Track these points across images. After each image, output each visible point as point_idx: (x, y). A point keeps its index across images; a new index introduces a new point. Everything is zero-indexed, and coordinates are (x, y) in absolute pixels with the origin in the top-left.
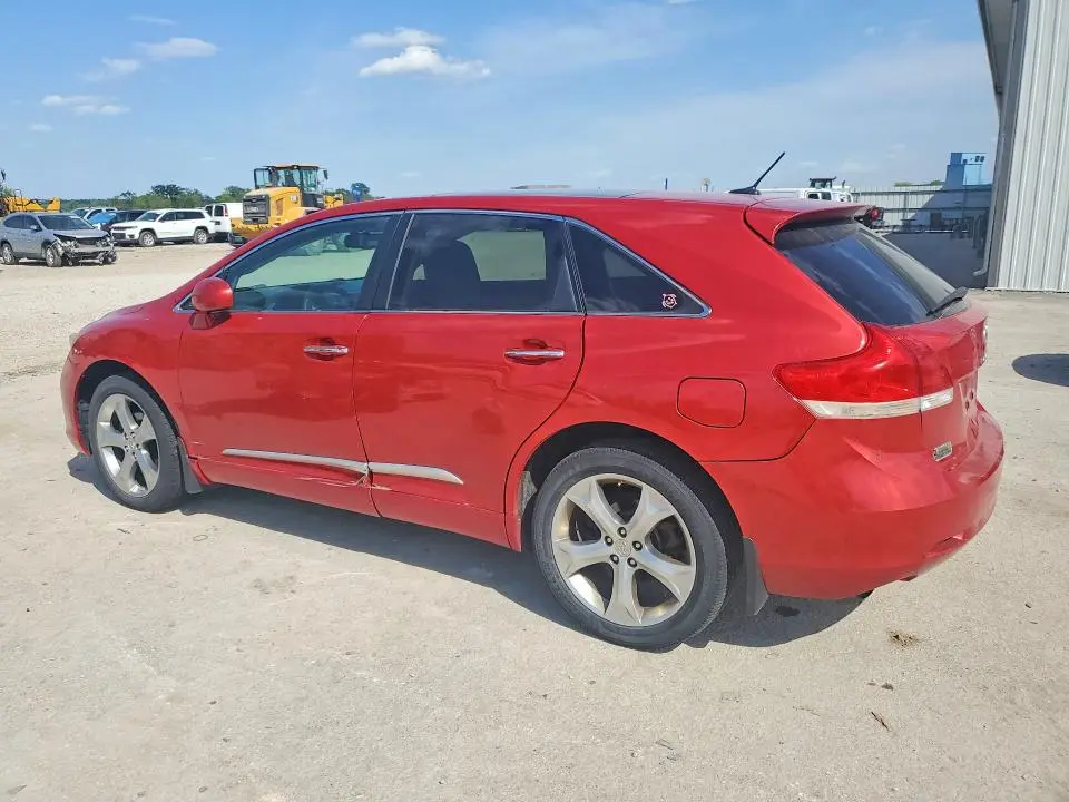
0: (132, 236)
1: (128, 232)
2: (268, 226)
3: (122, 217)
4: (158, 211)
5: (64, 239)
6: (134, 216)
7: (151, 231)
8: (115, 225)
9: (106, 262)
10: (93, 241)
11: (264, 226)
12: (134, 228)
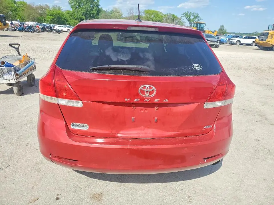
0: (234, 42)
1: (233, 41)
2: (266, 42)
3: (234, 37)
4: (243, 36)
5: (208, 40)
6: (237, 37)
7: (240, 41)
8: (231, 39)
9: (216, 47)
10: (214, 41)
11: (264, 42)
12: (235, 40)
